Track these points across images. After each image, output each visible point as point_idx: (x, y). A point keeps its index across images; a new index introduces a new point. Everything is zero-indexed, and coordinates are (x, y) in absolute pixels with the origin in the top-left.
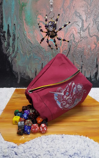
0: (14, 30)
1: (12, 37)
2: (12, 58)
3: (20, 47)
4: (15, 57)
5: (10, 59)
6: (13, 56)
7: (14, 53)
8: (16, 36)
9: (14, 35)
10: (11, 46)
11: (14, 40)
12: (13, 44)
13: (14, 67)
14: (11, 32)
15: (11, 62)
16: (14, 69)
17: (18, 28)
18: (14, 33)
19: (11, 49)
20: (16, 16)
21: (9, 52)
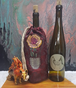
0: (9, 27)
1: (7, 32)
2: (6, 48)
3: (13, 41)
4: (9, 48)
6: (7, 47)
7: (9, 45)
8: (10, 32)
9: (9, 31)
10: (6, 39)
11: (9, 35)
12: (8, 38)
13: (8, 55)
14: (6, 28)
15: (6, 52)
16: (8, 57)
17: (12, 25)
18: (9, 29)
19: (7, 42)
20: (10, 16)
21: (5, 44)
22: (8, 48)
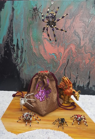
0: (22, 44)
1: (20, 49)
3: (27, 59)
4: (22, 66)
5: (18, 68)
6: (20, 66)
7: (22, 63)
8: (24, 49)
9: (22, 49)
10: (19, 57)
11: (22, 52)
12: (21, 55)
13: (21, 74)
14: (20, 45)
15: (19, 70)
16: (21, 76)
17: (26, 42)
18: (22, 46)
19: (20, 60)
20: (24, 32)
21: (18, 62)
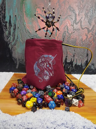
1: (13, 26)
3: (20, 36)
5: (10, 46)
7: (14, 41)
9: (15, 25)
10: (12, 34)
11: (14, 29)
14: (12, 22)
15: (11, 49)
16: (13, 55)
17: (18, 19)
18: (15, 23)
19: (12, 38)
20: (17, 8)
21: (10, 40)
22: (14, 44)
